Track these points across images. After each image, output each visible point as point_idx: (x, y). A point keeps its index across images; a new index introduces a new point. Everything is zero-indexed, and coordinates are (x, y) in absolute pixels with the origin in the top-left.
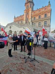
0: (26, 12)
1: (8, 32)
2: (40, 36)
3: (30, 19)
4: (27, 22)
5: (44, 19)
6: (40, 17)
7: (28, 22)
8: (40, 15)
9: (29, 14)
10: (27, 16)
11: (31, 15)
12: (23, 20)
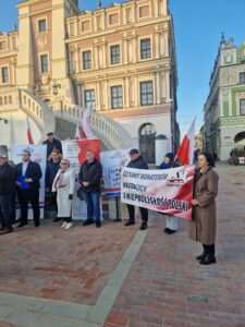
0: (31, 17)
2: (68, 165)
3: (59, 60)
4: (44, 79)
5: (138, 70)
6: (114, 53)
7: (49, 79)
8: (117, 46)
9: (50, 30)
10: (40, 44)
12: (15, 64)
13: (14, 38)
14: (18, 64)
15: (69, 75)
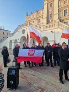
1: (13, 40)
3: (56, 14)
7: (52, 21)
9: (53, 6)
10: (50, 11)
11: (59, 7)
12: (42, 18)
13: (42, 11)
14: (43, 18)
15: (59, 18)
